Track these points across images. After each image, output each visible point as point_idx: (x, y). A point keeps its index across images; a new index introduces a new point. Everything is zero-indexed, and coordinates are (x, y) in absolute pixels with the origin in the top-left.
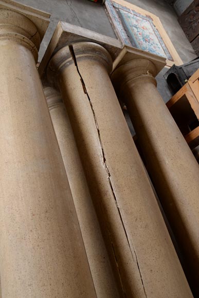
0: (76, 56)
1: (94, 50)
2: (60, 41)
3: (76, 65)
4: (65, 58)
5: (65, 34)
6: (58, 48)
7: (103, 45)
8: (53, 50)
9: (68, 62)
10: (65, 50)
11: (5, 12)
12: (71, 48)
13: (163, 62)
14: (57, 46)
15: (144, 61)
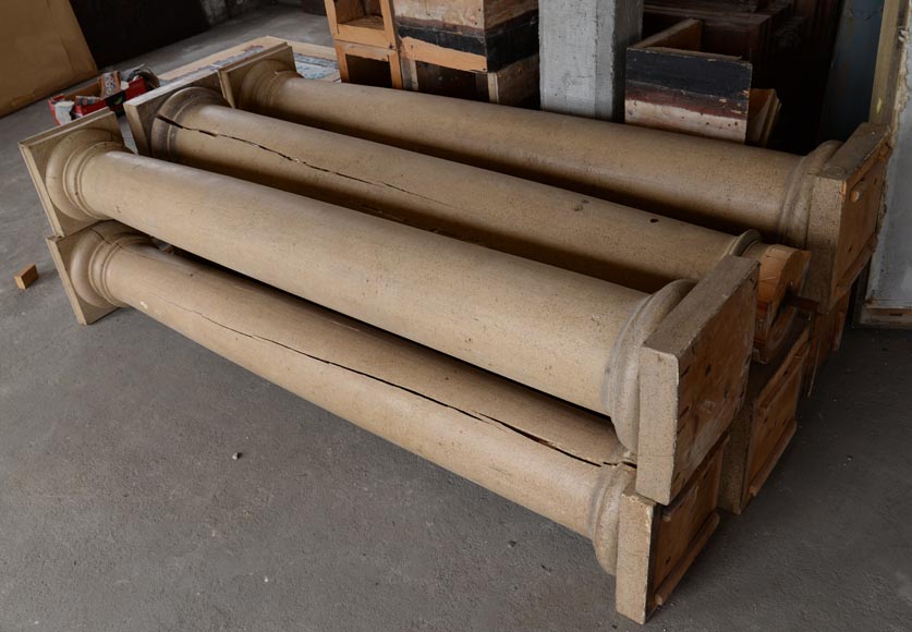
0: (174, 120)
1: (185, 97)
2: (142, 122)
3: (182, 127)
4: (165, 132)
5: (140, 108)
6: (148, 130)
7: (192, 84)
8: (144, 140)
9: (172, 133)
10: (157, 125)
11: (67, 139)
12: (161, 118)
13: (284, 48)
14: (145, 130)
15: (258, 66)
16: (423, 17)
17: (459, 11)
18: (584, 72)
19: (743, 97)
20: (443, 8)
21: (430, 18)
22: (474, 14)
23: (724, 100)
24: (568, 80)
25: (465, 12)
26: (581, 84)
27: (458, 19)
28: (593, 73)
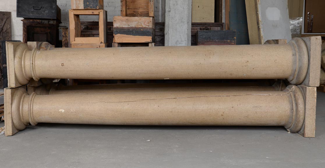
16: (126, 26)
17: (142, 23)
18: (183, 40)
19: (234, 39)
20: (135, 23)
21: (129, 26)
22: (148, 23)
23: (229, 41)
24: (178, 43)
25: (145, 23)
26: (182, 43)
27: (141, 25)
28: (186, 39)
